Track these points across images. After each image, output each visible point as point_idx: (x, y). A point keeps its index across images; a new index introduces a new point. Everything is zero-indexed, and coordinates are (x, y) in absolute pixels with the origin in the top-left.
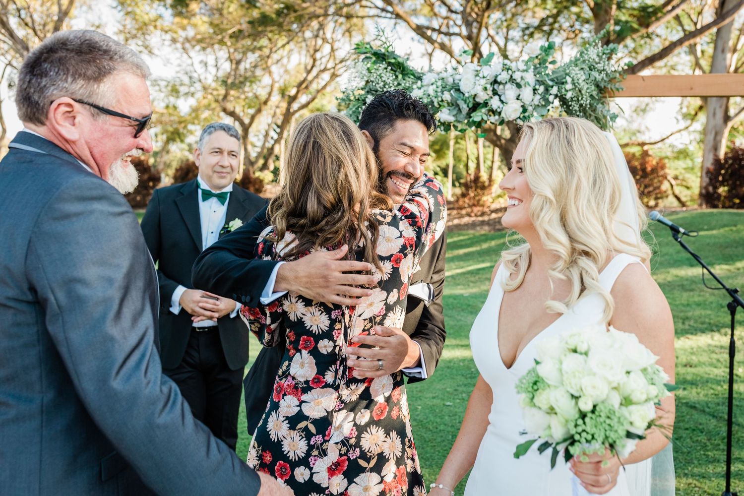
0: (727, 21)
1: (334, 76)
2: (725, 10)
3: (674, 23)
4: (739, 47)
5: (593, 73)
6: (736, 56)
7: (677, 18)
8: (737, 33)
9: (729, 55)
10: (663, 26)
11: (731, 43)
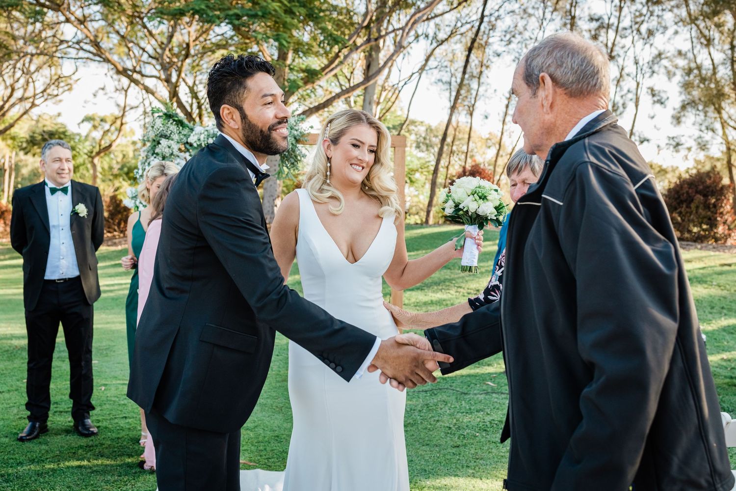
0: (371, 82)
1: (33, 105)
2: (370, 73)
3: (333, 79)
4: (381, 100)
5: (293, 131)
6: (379, 107)
7: (336, 76)
8: (380, 88)
9: (374, 107)
10: (325, 81)
11: (375, 97)
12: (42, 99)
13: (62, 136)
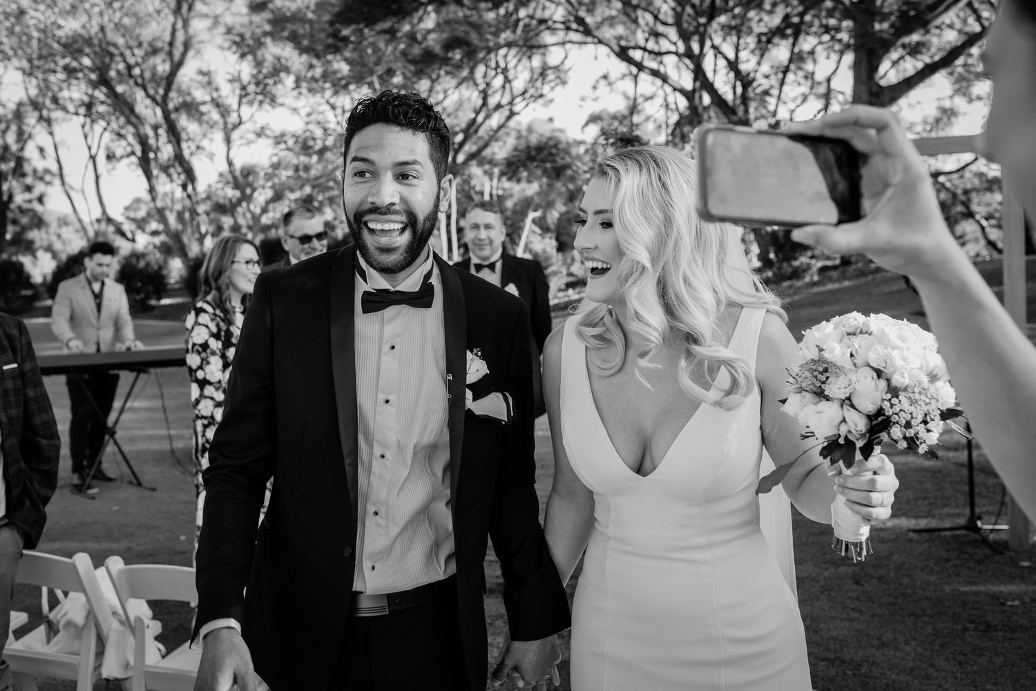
1: (512, 114)
12: (524, 103)
13: (554, 151)
